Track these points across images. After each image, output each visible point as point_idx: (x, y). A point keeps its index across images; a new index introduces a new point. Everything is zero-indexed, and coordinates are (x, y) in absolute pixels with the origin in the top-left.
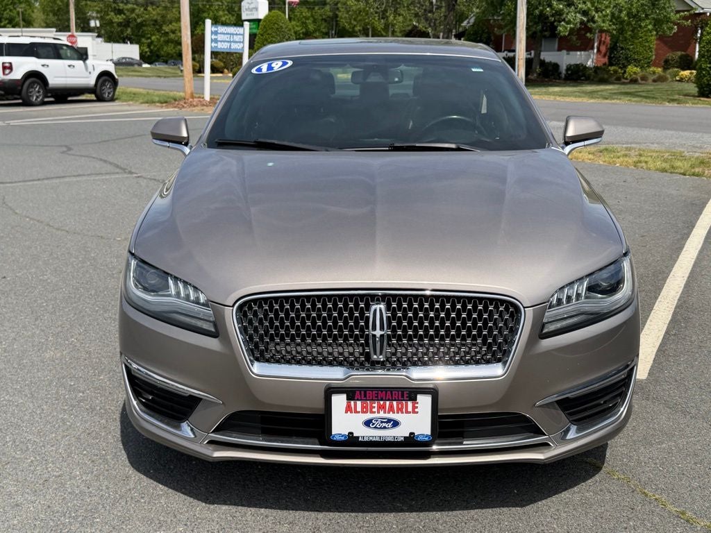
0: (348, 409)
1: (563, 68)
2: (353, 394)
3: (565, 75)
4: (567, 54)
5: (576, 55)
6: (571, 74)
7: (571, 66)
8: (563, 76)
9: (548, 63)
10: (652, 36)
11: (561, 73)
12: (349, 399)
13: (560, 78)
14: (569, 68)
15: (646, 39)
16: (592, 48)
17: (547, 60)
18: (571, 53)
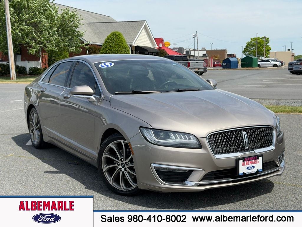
0: (243, 165)
1: (28, 70)
2: (244, 159)
3: (29, 73)
4: (28, 62)
5: (32, 63)
6: (33, 72)
7: (32, 68)
8: (28, 73)
9: (20, 67)
10: (67, 54)
11: (27, 72)
12: (243, 161)
13: (27, 74)
14: (31, 69)
15: (65, 56)
16: (39, 60)
17: (20, 65)
18: (30, 62)
